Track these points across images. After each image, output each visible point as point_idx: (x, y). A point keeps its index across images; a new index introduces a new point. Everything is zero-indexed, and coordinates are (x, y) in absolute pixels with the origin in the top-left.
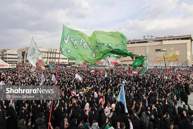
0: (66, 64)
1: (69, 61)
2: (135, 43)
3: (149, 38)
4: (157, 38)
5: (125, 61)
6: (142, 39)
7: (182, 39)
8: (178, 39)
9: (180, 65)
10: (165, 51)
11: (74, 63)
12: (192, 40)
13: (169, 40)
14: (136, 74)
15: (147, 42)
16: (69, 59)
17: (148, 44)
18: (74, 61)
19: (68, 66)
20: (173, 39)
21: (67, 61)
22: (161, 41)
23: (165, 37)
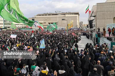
0: (2, 28)
1: (5, 26)
2: (50, 15)
3: (59, 12)
4: (62, 13)
5: (45, 26)
6: (55, 13)
7: (75, 14)
8: (73, 14)
9: (74, 27)
10: (67, 20)
11: (9, 27)
12: (79, 15)
13: (69, 14)
14: (51, 33)
15: (57, 15)
16: (5, 24)
17: (58, 16)
18: (9, 26)
19: (4, 30)
20: (71, 14)
21: (3, 25)
22: (65, 14)
23: (67, 13)
